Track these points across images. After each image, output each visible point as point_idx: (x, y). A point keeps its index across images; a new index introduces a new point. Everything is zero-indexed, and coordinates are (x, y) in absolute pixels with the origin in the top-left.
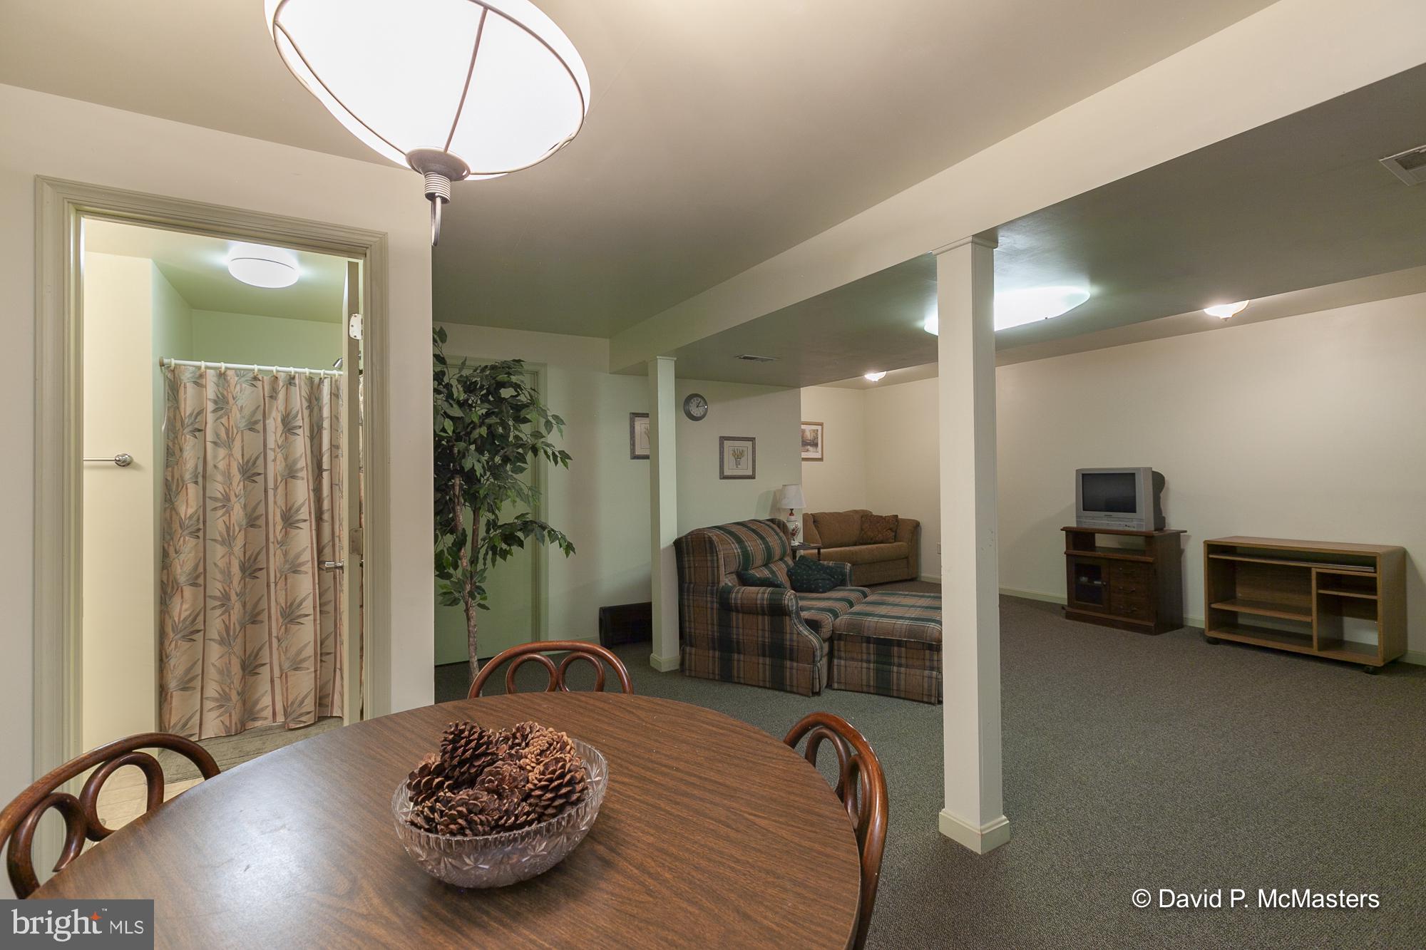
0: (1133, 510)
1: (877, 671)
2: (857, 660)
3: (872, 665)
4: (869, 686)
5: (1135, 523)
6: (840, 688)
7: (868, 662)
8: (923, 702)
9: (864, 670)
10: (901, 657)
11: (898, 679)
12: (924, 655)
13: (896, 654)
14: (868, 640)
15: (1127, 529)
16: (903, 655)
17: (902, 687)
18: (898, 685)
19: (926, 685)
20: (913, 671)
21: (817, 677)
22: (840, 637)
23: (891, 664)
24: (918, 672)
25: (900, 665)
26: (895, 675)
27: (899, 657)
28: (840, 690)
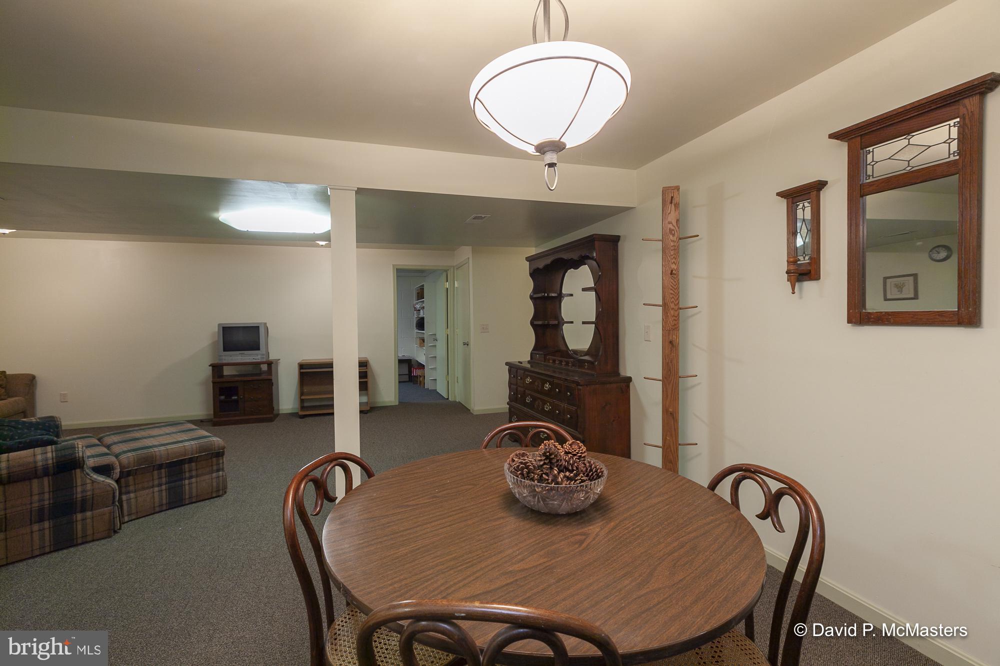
0: (258, 349)
1: (169, 490)
2: (148, 488)
3: (164, 487)
4: (161, 505)
5: (259, 357)
6: (130, 519)
7: (160, 485)
8: (214, 498)
9: (156, 495)
10: (192, 470)
11: (190, 489)
12: (212, 462)
13: (187, 470)
14: (160, 467)
15: (254, 361)
16: (194, 468)
17: (194, 494)
18: (191, 493)
19: (215, 484)
20: (202, 478)
21: (118, 515)
22: (129, 474)
23: (182, 479)
24: (207, 477)
25: (191, 477)
26: (187, 487)
27: (190, 471)
28: (131, 520)
